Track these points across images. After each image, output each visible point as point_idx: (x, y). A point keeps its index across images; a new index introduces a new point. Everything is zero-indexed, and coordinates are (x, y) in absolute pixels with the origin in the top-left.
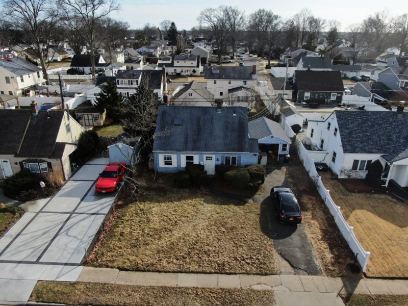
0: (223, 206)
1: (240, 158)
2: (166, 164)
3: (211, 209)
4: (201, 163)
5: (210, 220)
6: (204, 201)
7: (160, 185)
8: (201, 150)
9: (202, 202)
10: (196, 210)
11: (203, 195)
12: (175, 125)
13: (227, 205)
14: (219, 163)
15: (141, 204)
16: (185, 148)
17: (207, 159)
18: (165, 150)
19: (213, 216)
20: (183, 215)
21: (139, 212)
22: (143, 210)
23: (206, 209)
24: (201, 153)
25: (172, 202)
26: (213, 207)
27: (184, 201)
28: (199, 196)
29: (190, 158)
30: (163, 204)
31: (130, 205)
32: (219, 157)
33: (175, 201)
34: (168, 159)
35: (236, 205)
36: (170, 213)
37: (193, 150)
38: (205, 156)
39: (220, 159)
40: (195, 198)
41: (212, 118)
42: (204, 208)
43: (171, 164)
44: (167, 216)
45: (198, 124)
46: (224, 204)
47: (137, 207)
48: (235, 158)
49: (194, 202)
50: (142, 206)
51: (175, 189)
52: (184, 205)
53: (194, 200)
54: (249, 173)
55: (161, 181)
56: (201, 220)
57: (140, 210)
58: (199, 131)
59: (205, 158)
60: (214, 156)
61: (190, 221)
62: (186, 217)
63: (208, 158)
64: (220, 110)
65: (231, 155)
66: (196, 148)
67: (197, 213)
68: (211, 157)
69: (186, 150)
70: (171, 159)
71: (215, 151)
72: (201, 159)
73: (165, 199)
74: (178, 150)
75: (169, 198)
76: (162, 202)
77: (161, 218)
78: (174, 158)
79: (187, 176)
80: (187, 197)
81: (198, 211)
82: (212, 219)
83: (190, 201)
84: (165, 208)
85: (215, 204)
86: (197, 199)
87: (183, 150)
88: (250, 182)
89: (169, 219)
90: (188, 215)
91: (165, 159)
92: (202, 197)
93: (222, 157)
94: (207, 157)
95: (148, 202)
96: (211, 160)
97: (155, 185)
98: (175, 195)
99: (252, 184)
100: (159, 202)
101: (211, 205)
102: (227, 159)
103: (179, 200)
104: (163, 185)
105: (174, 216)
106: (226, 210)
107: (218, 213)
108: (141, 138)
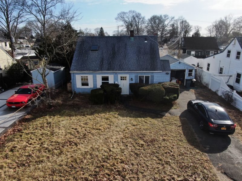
0: (139, 119)
1: (153, 77)
2: (83, 85)
3: (126, 121)
4: (116, 82)
5: (125, 132)
6: (119, 114)
7: (75, 102)
8: (116, 70)
9: (116, 116)
10: (109, 123)
12: (91, 50)
13: (144, 118)
14: (134, 82)
15: (51, 118)
16: (101, 68)
17: (121, 79)
18: (82, 70)
19: (129, 128)
20: (94, 127)
21: (46, 125)
22: (50, 123)
23: (120, 121)
24: (116, 73)
25: (84, 115)
26: (128, 120)
27: (97, 115)
28: (114, 110)
29: (105, 79)
30: (74, 118)
31: (39, 119)
32: (133, 76)
33: (87, 115)
34: (85, 80)
35: (153, 118)
36: (80, 126)
37: (108, 70)
38: (119, 76)
39: (134, 79)
40: (109, 112)
41: (126, 45)
42: (118, 121)
43: (87, 85)
44: (76, 129)
45: (113, 49)
46: (140, 117)
47: (45, 121)
48: (149, 77)
49: (108, 116)
50: (50, 120)
51: (90, 106)
52: (97, 118)
53: (107, 113)
54: (163, 87)
55: (77, 99)
56: (115, 132)
57: (47, 123)
58: (114, 54)
59: (119, 78)
60: (128, 76)
61: (102, 133)
62: (97, 129)
63: (122, 79)
64: (133, 38)
65: (144, 74)
66: (110, 68)
67: (110, 125)
68: (126, 77)
69: (101, 70)
70: (87, 80)
71: (129, 70)
72: (116, 79)
73: (77, 113)
74: (94, 70)
75: (82, 112)
76: (73, 116)
77: (68, 131)
78: (90, 78)
79: (102, 92)
80: (101, 111)
81: (112, 124)
82: (127, 132)
83: (103, 114)
84: (75, 121)
85: (130, 117)
86: (111, 113)
87: (98, 70)
88: (165, 96)
89: (78, 131)
90: (100, 128)
91: (82, 80)
92: (117, 111)
93: (136, 77)
94: (121, 77)
95: (59, 116)
96: (126, 80)
97: (70, 103)
98: (88, 110)
99: (168, 98)
100: (70, 116)
101: (125, 118)
102: (141, 79)
103: (92, 114)
104: (78, 103)
105: (83, 129)
106: (143, 122)
107: (134, 125)
108: (64, 68)
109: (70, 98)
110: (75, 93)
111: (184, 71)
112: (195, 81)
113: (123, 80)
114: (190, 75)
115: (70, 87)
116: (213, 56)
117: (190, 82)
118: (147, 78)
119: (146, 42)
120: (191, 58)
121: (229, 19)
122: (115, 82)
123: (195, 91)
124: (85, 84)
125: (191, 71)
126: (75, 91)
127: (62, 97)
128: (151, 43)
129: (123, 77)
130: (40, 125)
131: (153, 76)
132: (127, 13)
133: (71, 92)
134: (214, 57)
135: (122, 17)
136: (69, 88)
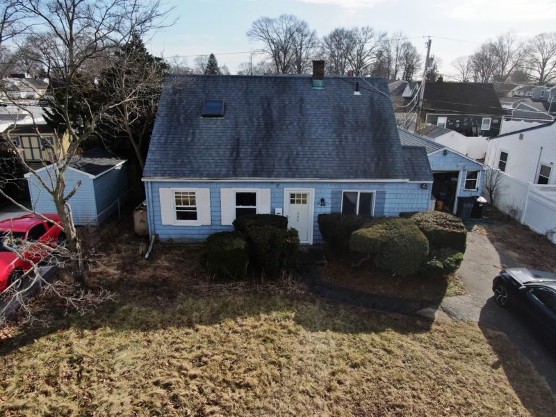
0: (364, 336)
1: (382, 195)
2: (181, 215)
3: (325, 347)
4: (278, 211)
5: (333, 395)
6: (298, 321)
7: (159, 272)
8: (278, 176)
9: (291, 324)
10: (274, 357)
11: (291, 301)
12: (204, 116)
13: (377, 332)
14: (327, 210)
15: (82, 337)
16: (234, 170)
17: (292, 202)
18: (177, 175)
19: (341, 376)
20: (229, 377)
21: (64, 368)
22: (80, 360)
23: (308, 348)
24: (278, 184)
25: (190, 324)
26: (333, 343)
27: (231, 323)
28: (280, 303)
29: (246, 199)
30: (157, 336)
31: (43, 341)
32: (327, 193)
33: (201, 322)
34: (186, 203)
35: (404, 330)
36: (180, 368)
37: (255, 174)
38: (288, 191)
39: (328, 201)
40: (268, 312)
41: (302, 100)
42: (300, 348)
43: (193, 216)
44: (167, 386)
45: (267, 113)
46: (367, 330)
47: (64, 350)
48: (370, 195)
49: (266, 327)
50: (80, 347)
51: (203, 286)
52: (232, 336)
53: (263, 316)
54: (422, 229)
55: (163, 262)
56: (300, 397)
57: (71, 361)
58: (269, 128)
59: (287, 198)
60: (311, 193)
61: (258, 403)
62: (239, 386)
63: (294, 199)
64: (320, 82)
65: (358, 186)
66: (261, 169)
67: (280, 366)
68: (305, 195)
69: (235, 174)
70: (193, 202)
71: (316, 176)
72: (276, 200)
73: (167, 316)
74: (214, 175)
75: (182, 312)
76: (155, 328)
77: (143, 397)
78: (202, 197)
79: (240, 244)
80: (242, 307)
81: (283, 360)
82: (340, 394)
83: (250, 321)
84: (164, 350)
85: (334, 330)
86: (274, 314)
87: (227, 176)
88: (430, 257)
89: (175, 398)
90: (250, 379)
91: (178, 202)
92: (289, 307)
93: (335, 195)
94: (293, 196)
95: (109, 330)
96: (304, 202)
97: (144, 275)
98: (201, 303)
99: (440, 265)
100: (145, 326)
101: (321, 334)
102: (348, 202)
103: (214, 319)
104: (166, 274)
105: (193, 384)
106: (382, 352)
107: (355, 366)
108: (123, 162)
109: (143, 255)
110: (157, 240)
111: (456, 174)
112: (483, 203)
113: (299, 202)
114: (470, 185)
115: (142, 221)
116: (518, 135)
117: (471, 205)
118: (366, 198)
119: (357, 93)
120: (453, 135)
121: (508, 41)
122: (273, 211)
123: (488, 231)
124: (187, 214)
125: (473, 175)
126: (157, 236)
127: (119, 252)
128: (371, 99)
129: (299, 195)
130: (43, 372)
131: (384, 193)
132: (275, 20)
133: (144, 237)
134: (521, 137)
135: (263, 31)
136: (138, 226)
